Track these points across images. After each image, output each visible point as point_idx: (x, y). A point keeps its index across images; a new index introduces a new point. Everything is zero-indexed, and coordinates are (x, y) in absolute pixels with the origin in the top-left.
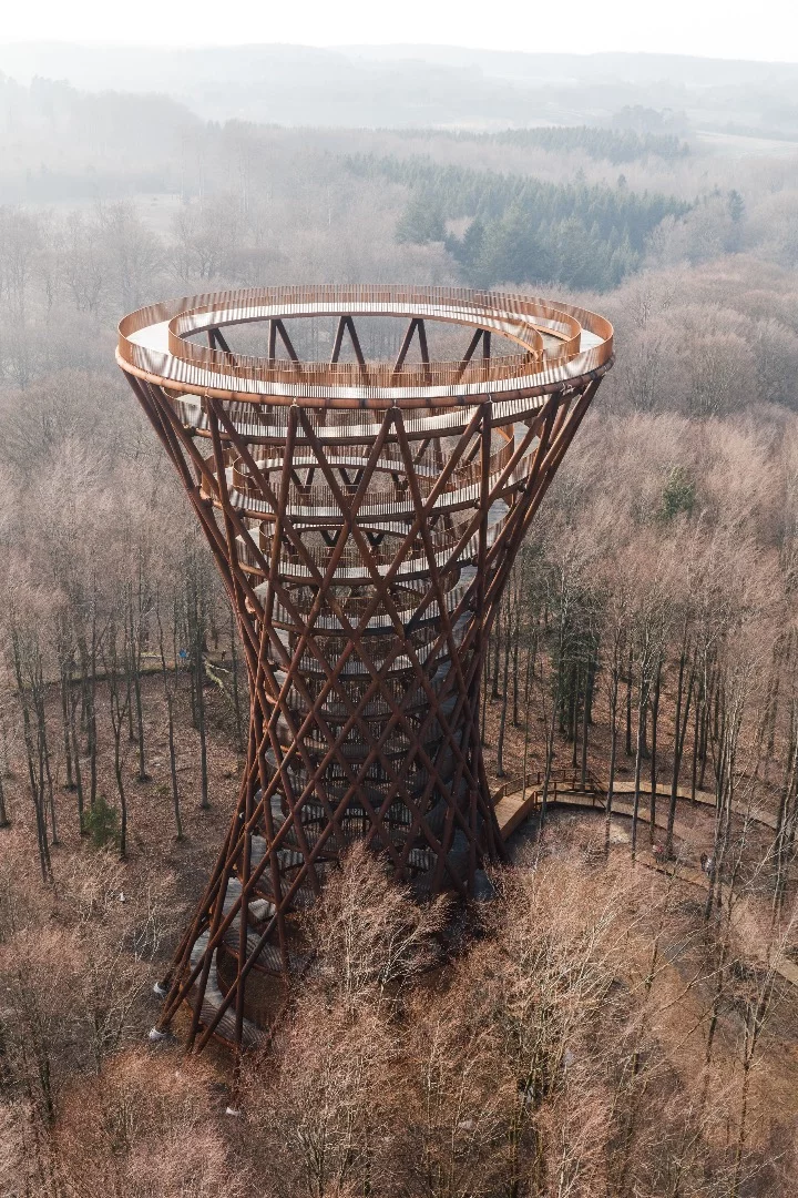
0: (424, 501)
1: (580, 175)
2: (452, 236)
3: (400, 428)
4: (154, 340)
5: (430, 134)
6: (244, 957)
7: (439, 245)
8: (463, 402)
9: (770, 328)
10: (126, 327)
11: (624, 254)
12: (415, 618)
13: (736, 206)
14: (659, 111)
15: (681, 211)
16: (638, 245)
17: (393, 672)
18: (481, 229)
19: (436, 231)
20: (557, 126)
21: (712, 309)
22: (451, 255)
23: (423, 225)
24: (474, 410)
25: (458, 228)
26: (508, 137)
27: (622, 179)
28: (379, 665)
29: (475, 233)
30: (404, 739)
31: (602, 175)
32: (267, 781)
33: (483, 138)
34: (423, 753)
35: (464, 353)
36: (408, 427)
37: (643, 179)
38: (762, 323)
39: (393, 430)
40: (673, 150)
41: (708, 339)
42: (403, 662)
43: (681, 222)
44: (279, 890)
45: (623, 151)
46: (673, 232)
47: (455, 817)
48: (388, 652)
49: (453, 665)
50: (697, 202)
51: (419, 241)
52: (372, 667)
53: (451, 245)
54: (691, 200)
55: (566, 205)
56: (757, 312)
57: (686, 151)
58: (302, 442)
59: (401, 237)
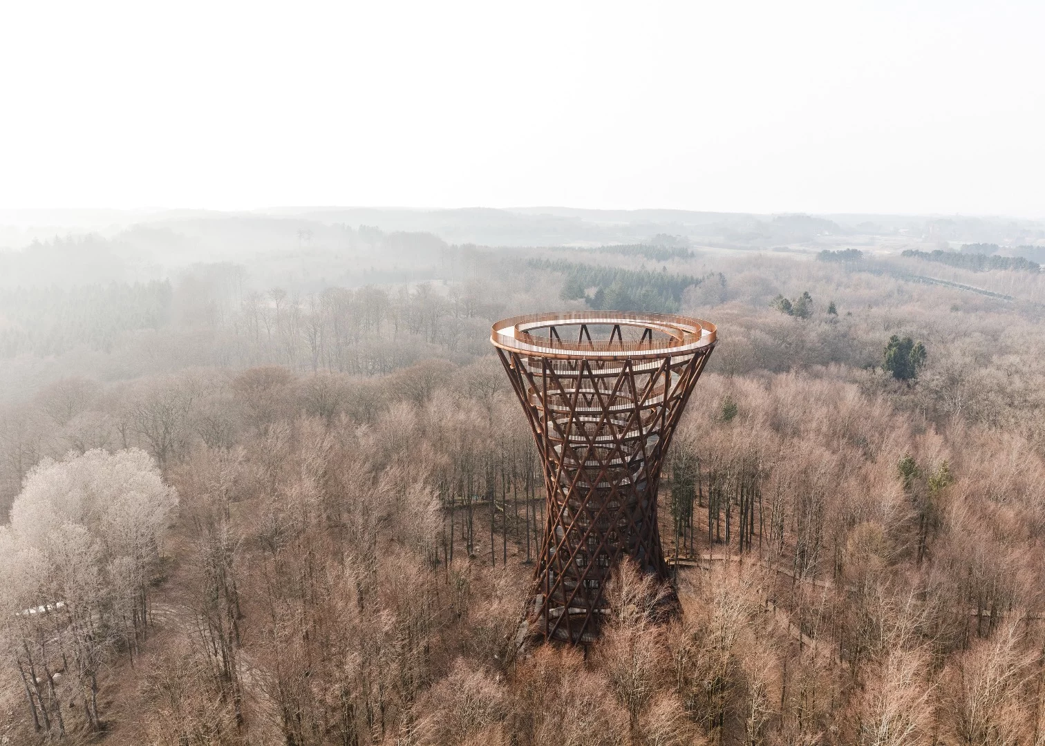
0: (639, 403)
1: (643, 266)
2: (588, 296)
3: (631, 369)
4: (508, 332)
5: (564, 249)
6: (548, 633)
7: (583, 300)
8: (658, 357)
9: (756, 334)
10: (496, 327)
11: (671, 303)
12: (632, 459)
13: (723, 280)
14: (674, 236)
15: (697, 283)
16: (677, 299)
17: (622, 486)
18: (603, 292)
19: (579, 293)
20: (621, 244)
21: (727, 326)
22: (589, 305)
23: (574, 291)
24: (662, 361)
25: (591, 292)
26: (602, 250)
27: (665, 268)
28: (614, 483)
29: (600, 294)
30: (624, 521)
31: (654, 266)
32: (558, 544)
33: (591, 251)
34: (634, 525)
35: (641, 336)
36: (635, 369)
37: (675, 268)
38: (752, 332)
39: (627, 370)
40: (685, 254)
41: (729, 339)
42: (626, 481)
43: (698, 288)
44: (566, 599)
45: (662, 256)
46: (694, 293)
47: (650, 558)
48: (618, 477)
49: (648, 482)
50: (704, 279)
51: (573, 298)
52: (612, 484)
53: (588, 300)
54: (700, 277)
55: (640, 281)
56: (749, 327)
57: (693, 255)
58: (586, 377)
59: (563, 296)
